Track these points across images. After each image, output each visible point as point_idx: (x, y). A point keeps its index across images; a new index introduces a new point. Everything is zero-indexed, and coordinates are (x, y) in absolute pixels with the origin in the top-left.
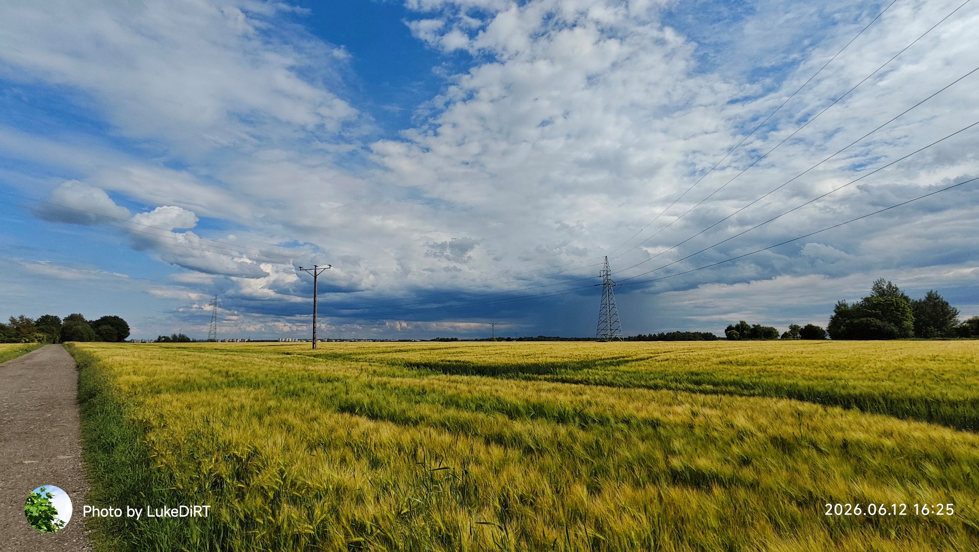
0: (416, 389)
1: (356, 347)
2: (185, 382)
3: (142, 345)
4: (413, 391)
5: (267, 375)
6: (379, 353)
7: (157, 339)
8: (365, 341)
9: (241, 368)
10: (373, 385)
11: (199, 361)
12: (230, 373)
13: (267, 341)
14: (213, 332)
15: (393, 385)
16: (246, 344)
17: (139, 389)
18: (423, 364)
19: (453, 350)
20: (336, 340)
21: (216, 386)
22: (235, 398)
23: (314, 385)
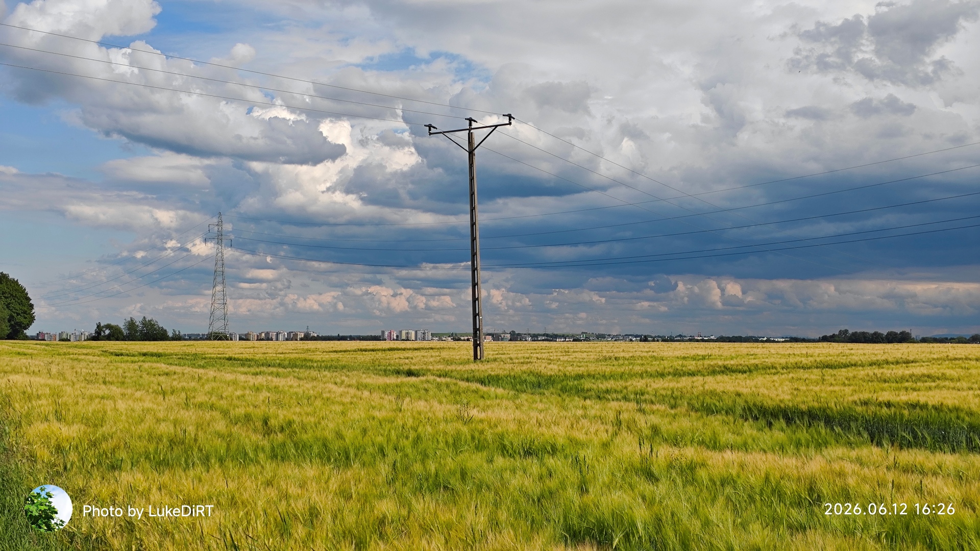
0: (789, 487)
1: (593, 356)
2: (172, 442)
3: (63, 347)
4: (778, 493)
5: (365, 431)
6: (662, 375)
7: (92, 330)
8: (616, 338)
9: (298, 410)
10: (655, 470)
11: (195, 390)
12: (273, 422)
13: (352, 338)
14: (219, 313)
15: (715, 473)
16: (300, 344)
17: (73, 457)
18: (802, 414)
19: (901, 371)
20: (535, 337)
21: (243, 458)
22: (293, 490)
23: (490, 461)
